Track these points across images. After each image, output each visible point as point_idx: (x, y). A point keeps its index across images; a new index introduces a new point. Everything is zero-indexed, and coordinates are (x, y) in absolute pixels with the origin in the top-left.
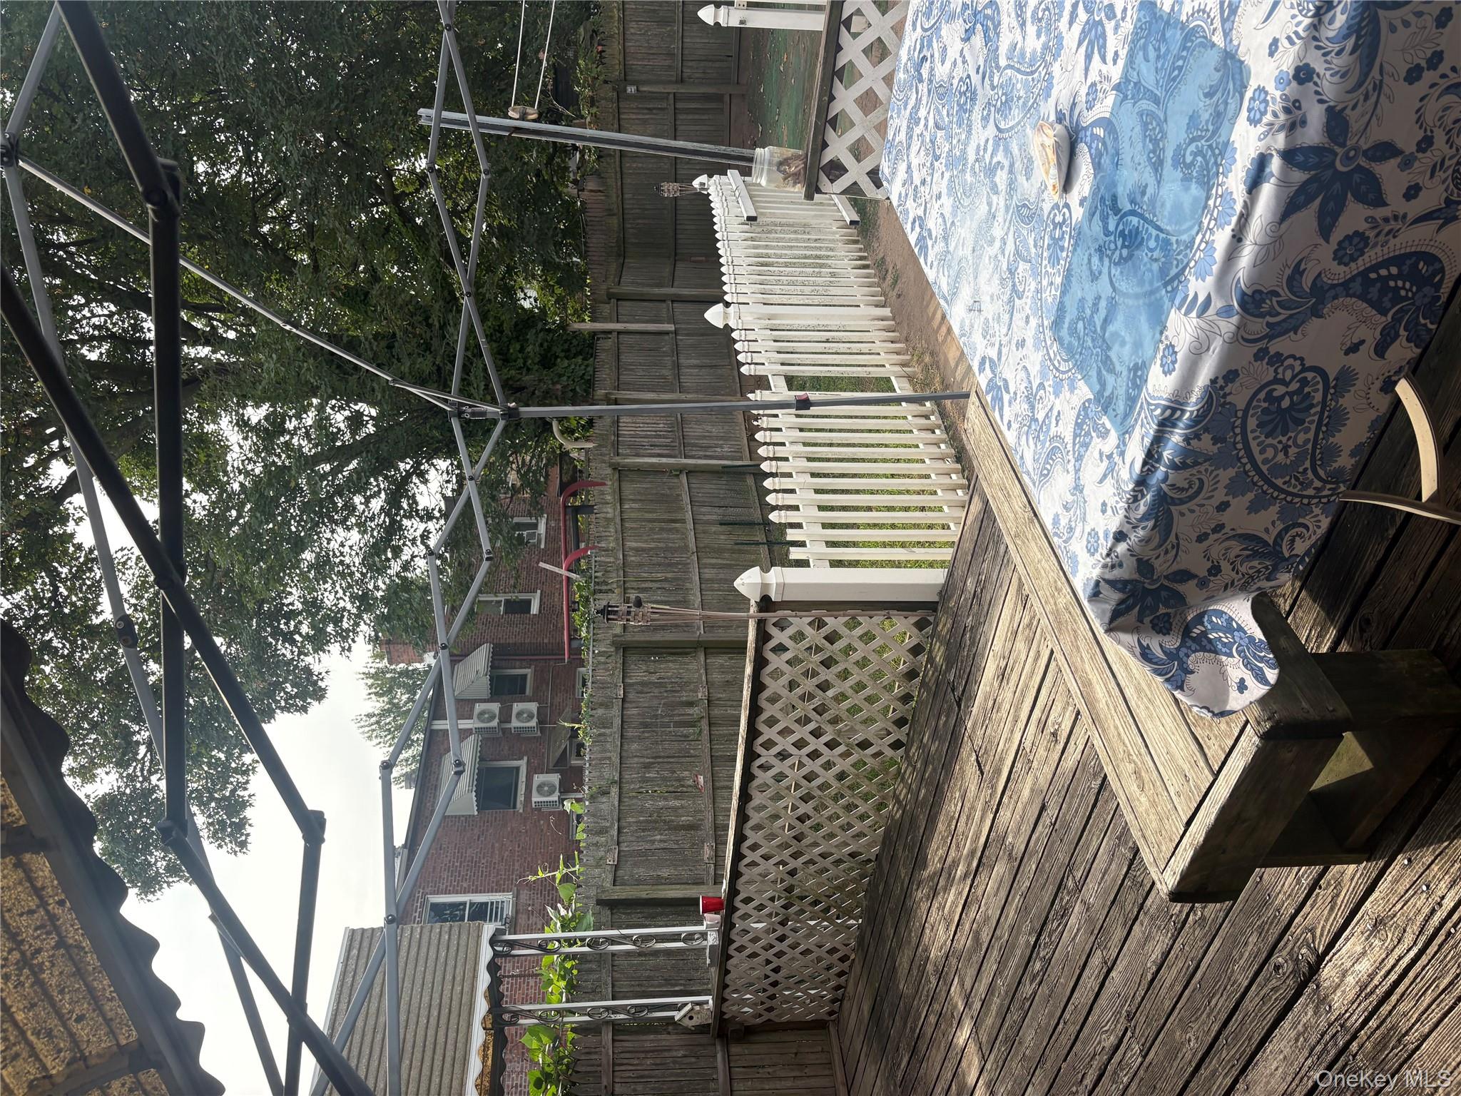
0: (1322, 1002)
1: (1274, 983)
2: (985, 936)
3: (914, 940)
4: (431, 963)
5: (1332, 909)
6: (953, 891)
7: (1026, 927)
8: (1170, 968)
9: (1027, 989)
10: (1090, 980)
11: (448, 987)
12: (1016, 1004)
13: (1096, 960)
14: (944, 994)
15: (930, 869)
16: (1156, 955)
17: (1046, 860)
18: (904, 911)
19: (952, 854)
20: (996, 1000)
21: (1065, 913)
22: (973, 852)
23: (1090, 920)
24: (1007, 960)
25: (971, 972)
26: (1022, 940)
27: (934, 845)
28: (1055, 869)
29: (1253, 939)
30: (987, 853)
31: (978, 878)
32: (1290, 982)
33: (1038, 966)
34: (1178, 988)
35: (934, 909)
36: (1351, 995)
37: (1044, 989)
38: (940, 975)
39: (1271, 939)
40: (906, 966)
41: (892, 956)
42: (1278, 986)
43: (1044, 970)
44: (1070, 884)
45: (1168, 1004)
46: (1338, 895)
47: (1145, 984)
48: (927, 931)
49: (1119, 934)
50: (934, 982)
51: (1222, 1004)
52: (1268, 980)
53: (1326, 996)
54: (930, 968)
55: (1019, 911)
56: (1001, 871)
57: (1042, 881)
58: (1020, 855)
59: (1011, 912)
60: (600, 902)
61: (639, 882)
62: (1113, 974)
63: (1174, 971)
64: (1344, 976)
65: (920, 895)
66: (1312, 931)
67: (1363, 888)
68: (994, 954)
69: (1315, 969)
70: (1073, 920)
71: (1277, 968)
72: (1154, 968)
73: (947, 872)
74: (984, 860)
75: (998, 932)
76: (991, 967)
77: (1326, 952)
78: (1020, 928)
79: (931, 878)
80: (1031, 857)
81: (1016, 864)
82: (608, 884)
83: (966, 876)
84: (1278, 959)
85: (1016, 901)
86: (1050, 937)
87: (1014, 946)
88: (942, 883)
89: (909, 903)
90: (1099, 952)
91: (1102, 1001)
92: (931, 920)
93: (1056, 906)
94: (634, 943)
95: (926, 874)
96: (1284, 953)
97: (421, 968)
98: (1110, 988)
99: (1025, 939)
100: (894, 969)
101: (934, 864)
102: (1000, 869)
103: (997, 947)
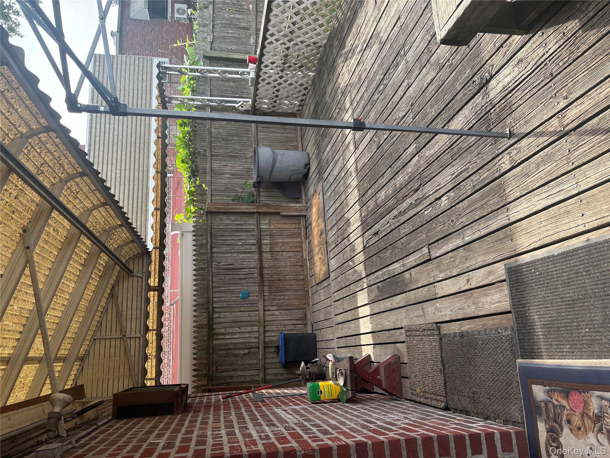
0: (487, 94)
1: (471, 88)
2: (363, 77)
3: (335, 80)
4: (132, 72)
5: (504, 56)
6: (354, 58)
7: (380, 73)
8: (433, 85)
9: (376, 97)
10: (400, 92)
11: (140, 83)
12: (370, 103)
13: (405, 84)
14: (343, 101)
15: (346, 49)
16: (429, 80)
17: (395, 43)
18: (333, 68)
19: (356, 42)
20: (363, 102)
21: (398, 65)
22: (365, 41)
23: (407, 68)
24: (370, 86)
25: (355, 91)
26: (378, 77)
27: (349, 39)
28: (397, 47)
29: (468, 71)
30: (371, 41)
31: (365, 53)
32: (477, 87)
33: (382, 87)
34: (433, 93)
35: (345, 67)
36: (499, 91)
37: (382, 96)
38: (343, 93)
39: (475, 71)
40: (330, 91)
41: (325, 87)
42: (472, 88)
43: (384, 89)
44: (402, 53)
45: (428, 99)
46: (508, 50)
47: (421, 91)
48: (341, 76)
49: (416, 72)
50: (340, 96)
51: (448, 97)
52: (469, 87)
53: (489, 92)
54: (339, 91)
55: (379, 66)
56: (375, 49)
57: (391, 52)
58: (384, 41)
59: (376, 66)
60: (205, 57)
61: (222, 50)
62: (410, 89)
63: (434, 86)
64: (498, 83)
65: (340, 61)
66: (492, 66)
67: (520, 46)
68: (366, 84)
69: (488, 81)
70: (400, 68)
71: (474, 82)
72: (427, 85)
73: (352, 50)
74: (369, 44)
75: (369, 75)
76: (363, 89)
77: (495, 75)
78: (378, 73)
79: (346, 53)
80: (389, 41)
81: (382, 45)
82: (208, 49)
83: (360, 51)
84: (475, 78)
85: (379, 61)
86: (389, 75)
87: (374, 80)
88: (350, 55)
89: (335, 65)
90: (407, 81)
91: (403, 100)
92: (343, 71)
93: (394, 63)
94: (219, 74)
95: (344, 52)
96: (479, 76)
97: (128, 74)
98: (407, 94)
99: (379, 77)
100: (325, 92)
101: (348, 47)
102: (375, 48)
103: (367, 81)
